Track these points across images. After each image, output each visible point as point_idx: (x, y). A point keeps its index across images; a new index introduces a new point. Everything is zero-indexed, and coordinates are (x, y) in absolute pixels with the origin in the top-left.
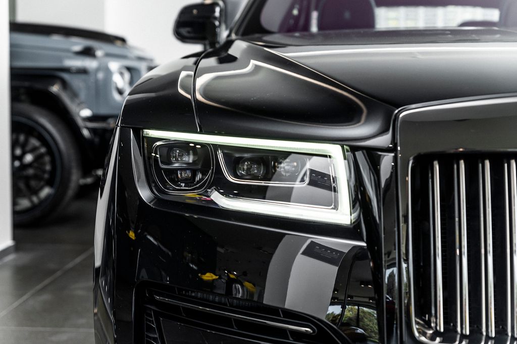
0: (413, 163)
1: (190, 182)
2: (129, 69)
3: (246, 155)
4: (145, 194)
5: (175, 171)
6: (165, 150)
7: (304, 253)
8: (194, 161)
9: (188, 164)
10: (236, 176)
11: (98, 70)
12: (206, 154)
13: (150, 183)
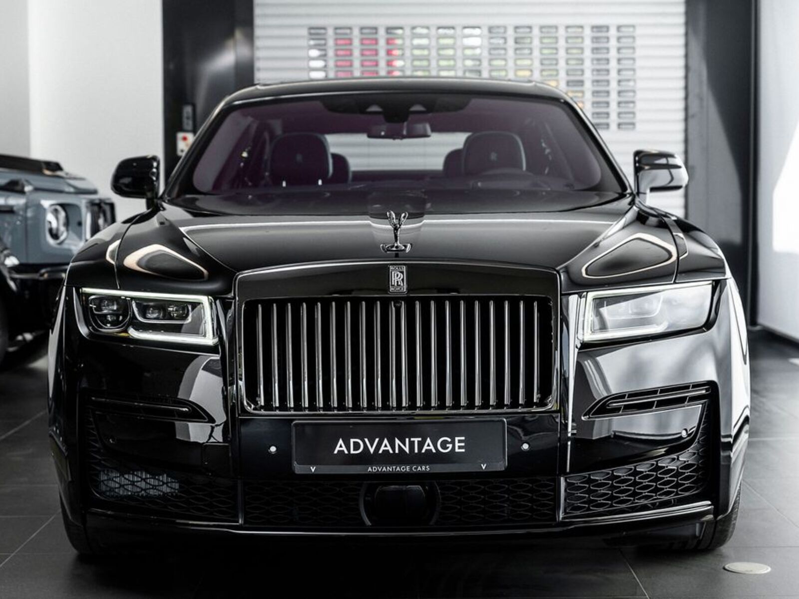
0: (244, 307)
1: (114, 323)
2: (63, 206)
3: (152, 304)
4: (84, 330)
5: (105, 315)
6: (97, 301)
7: (203, 369)
8: (117, 309)
9: (113, 310)
10: (145, 317)
11: (26, 207)
12: (124, 305)
13: (88, 324)
